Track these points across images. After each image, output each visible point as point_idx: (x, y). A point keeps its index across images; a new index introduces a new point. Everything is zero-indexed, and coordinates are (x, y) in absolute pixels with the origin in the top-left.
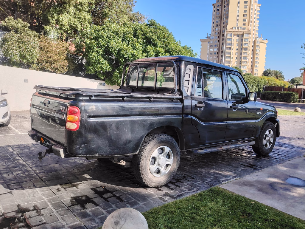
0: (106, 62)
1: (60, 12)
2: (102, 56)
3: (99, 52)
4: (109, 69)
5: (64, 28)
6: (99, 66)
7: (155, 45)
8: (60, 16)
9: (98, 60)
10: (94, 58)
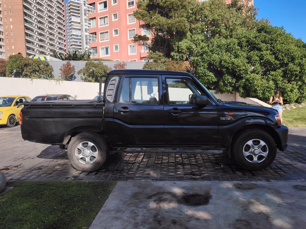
0: (211, 74)
1: (180, 40)
2: (207, 69)
3: (204, 66)
4: (215, 80)
5: (183, 51)
6: (206, 78)
7: (260, 50)
8: (180, 43)
9: (205, 73)
10: (201, 72)
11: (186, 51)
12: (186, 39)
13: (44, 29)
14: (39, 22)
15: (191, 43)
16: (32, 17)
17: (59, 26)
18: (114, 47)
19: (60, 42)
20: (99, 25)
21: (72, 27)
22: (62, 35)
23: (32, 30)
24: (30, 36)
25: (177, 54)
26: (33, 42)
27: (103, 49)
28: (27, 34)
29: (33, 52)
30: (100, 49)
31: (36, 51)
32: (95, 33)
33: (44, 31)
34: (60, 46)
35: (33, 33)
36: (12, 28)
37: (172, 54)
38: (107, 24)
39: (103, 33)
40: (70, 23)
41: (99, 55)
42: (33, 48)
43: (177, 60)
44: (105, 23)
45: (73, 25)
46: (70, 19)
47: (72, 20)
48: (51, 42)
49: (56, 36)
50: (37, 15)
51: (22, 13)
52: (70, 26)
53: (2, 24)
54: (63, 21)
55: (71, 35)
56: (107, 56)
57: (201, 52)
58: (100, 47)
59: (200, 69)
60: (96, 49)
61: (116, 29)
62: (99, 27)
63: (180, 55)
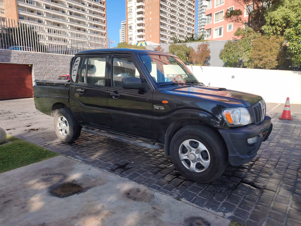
9: (299, 49)
10: (294, 48)
11: (281, 22)
12: (283, 6)
13: (175, 17)
14: (172, 12)
15: (289, 11)
16: (166, 8)
17: (189, 12)
18: (228, 27)
19: (189, 28)
20: (215, 5)
21: (203, 11)
22: (191, 20)
23: (166, 20)
24: (164, 25)
25: (270, 27)
26: (166, 30)
27: (217, 30)
28: (161, 24)
29: (166, 39)
30: (214, 30)
31: (167, 38)
32: (211, 15)
33: (175, 19)
34: (188, 32)
35: (166, 21)
36: (151, 19)
37: (263, 28)
38: (223, 3)
39: (218, 13)
40: (201, 7)
41: (212, 37)
42: (165, 36)
43: (269, 34)
44: (222, 2)
45: (203, 9)
46: (201, 4)
47: (203, 4)
48: (180, 29)
49: (185, 22)
50: (170, 4)
51: (159, 5)
52: (201, 10)
53: (144, 17)
54: (193, 7)
55: (201, 20)
56: (220, 36)
57: (296, 20)
58: (214, 29)
59: (292, 44)
60: (210, 31)
61: (232, 7)
62: (215, 7)
63: (274, 28)
